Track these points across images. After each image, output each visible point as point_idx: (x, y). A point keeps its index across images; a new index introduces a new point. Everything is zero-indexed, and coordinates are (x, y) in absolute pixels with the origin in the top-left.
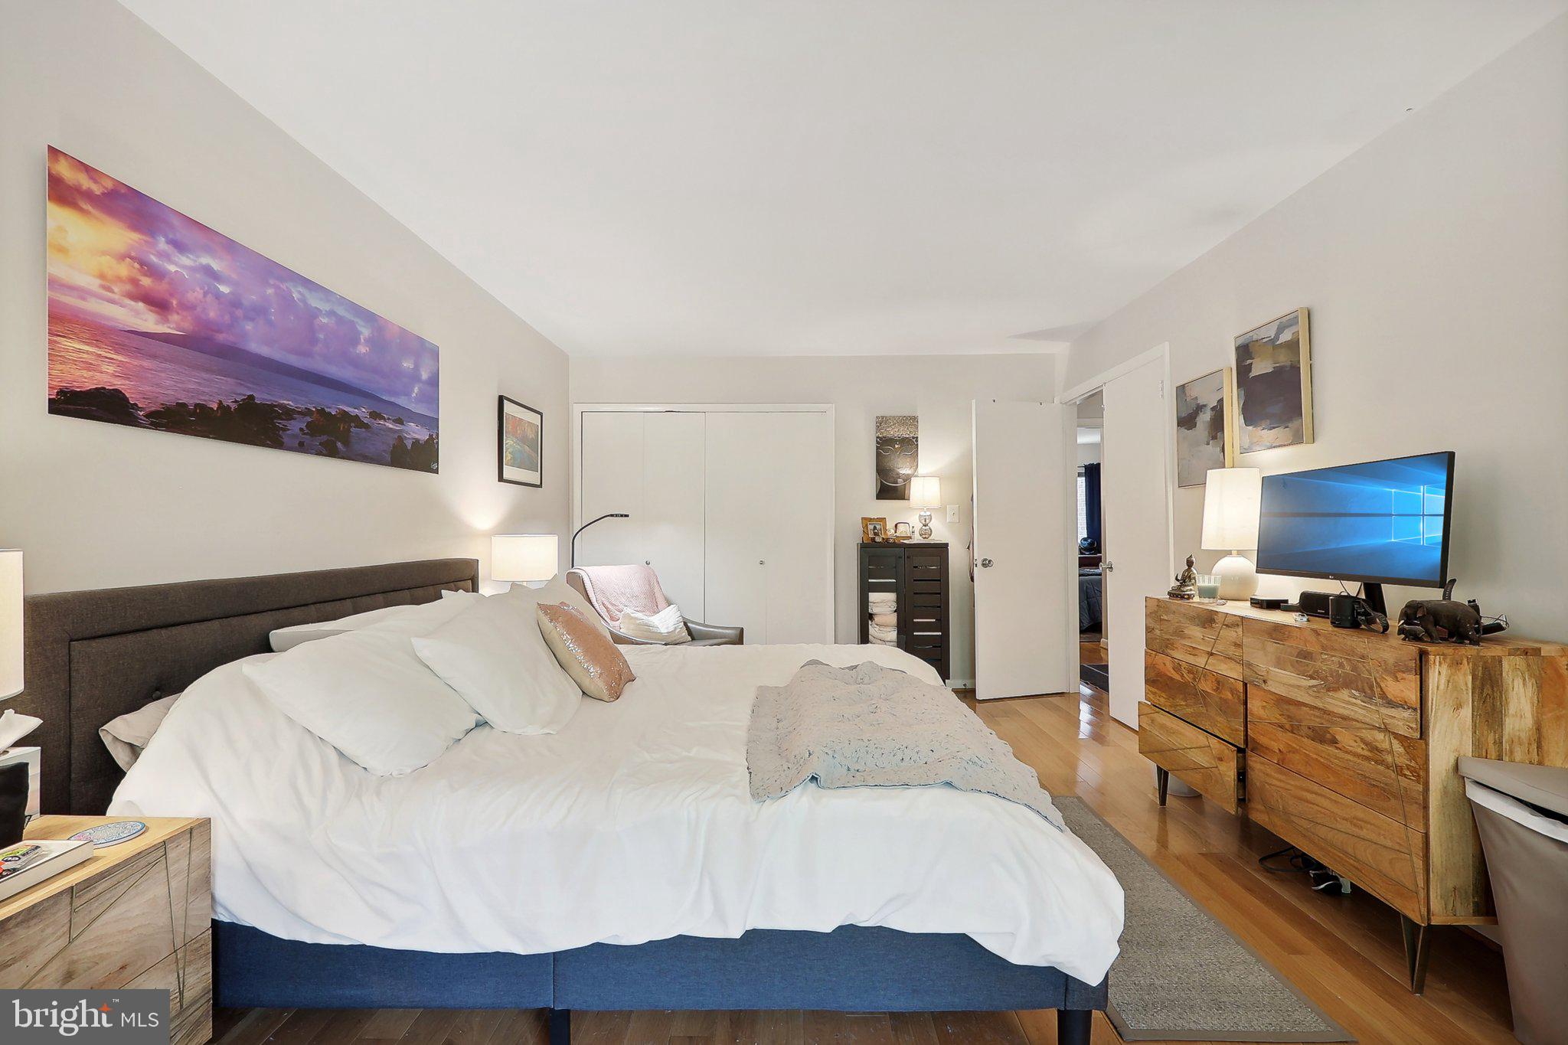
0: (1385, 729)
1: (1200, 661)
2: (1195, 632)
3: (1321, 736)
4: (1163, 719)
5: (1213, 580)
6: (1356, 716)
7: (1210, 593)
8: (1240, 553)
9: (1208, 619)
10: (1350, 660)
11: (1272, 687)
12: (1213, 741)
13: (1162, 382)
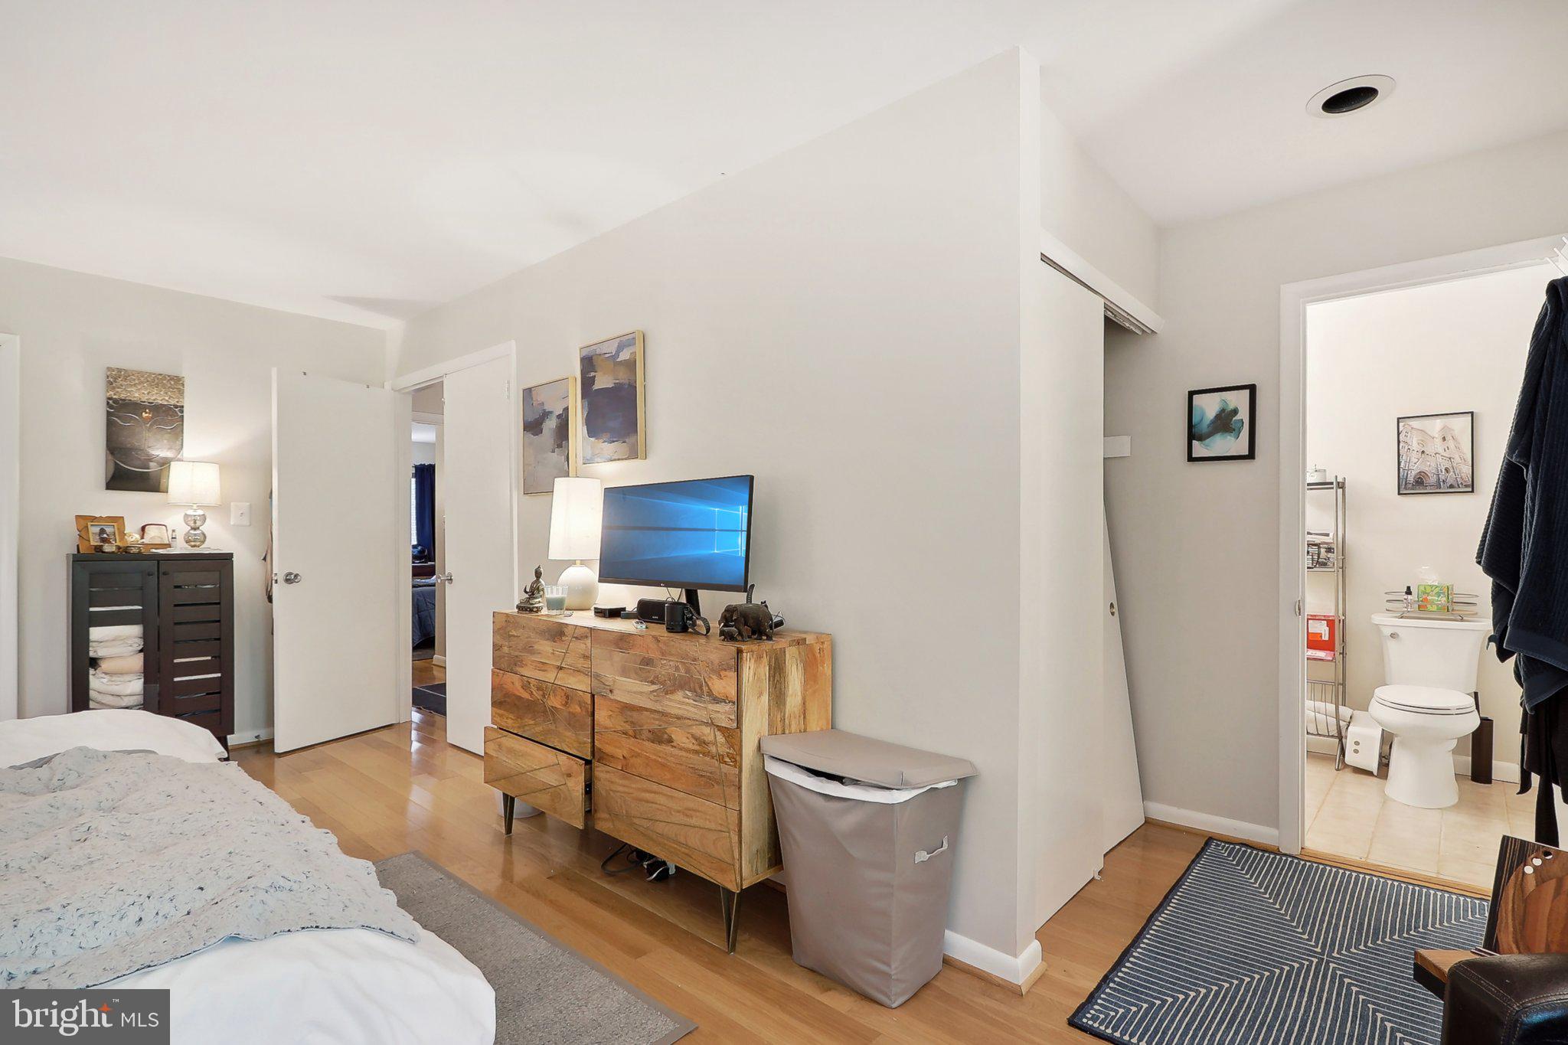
0: (711, 724)
1: (550, 676)
2: (545, 647)
3: (660, 738)
4: (511, 742)
5: (560, 591)
6: (689, 715)
7: (556, 604)
8: (583, 563)
9: (558, 632)
10: (684, 663)
11: (620, 696)
12: (563, 757)
13: (508, 382)
